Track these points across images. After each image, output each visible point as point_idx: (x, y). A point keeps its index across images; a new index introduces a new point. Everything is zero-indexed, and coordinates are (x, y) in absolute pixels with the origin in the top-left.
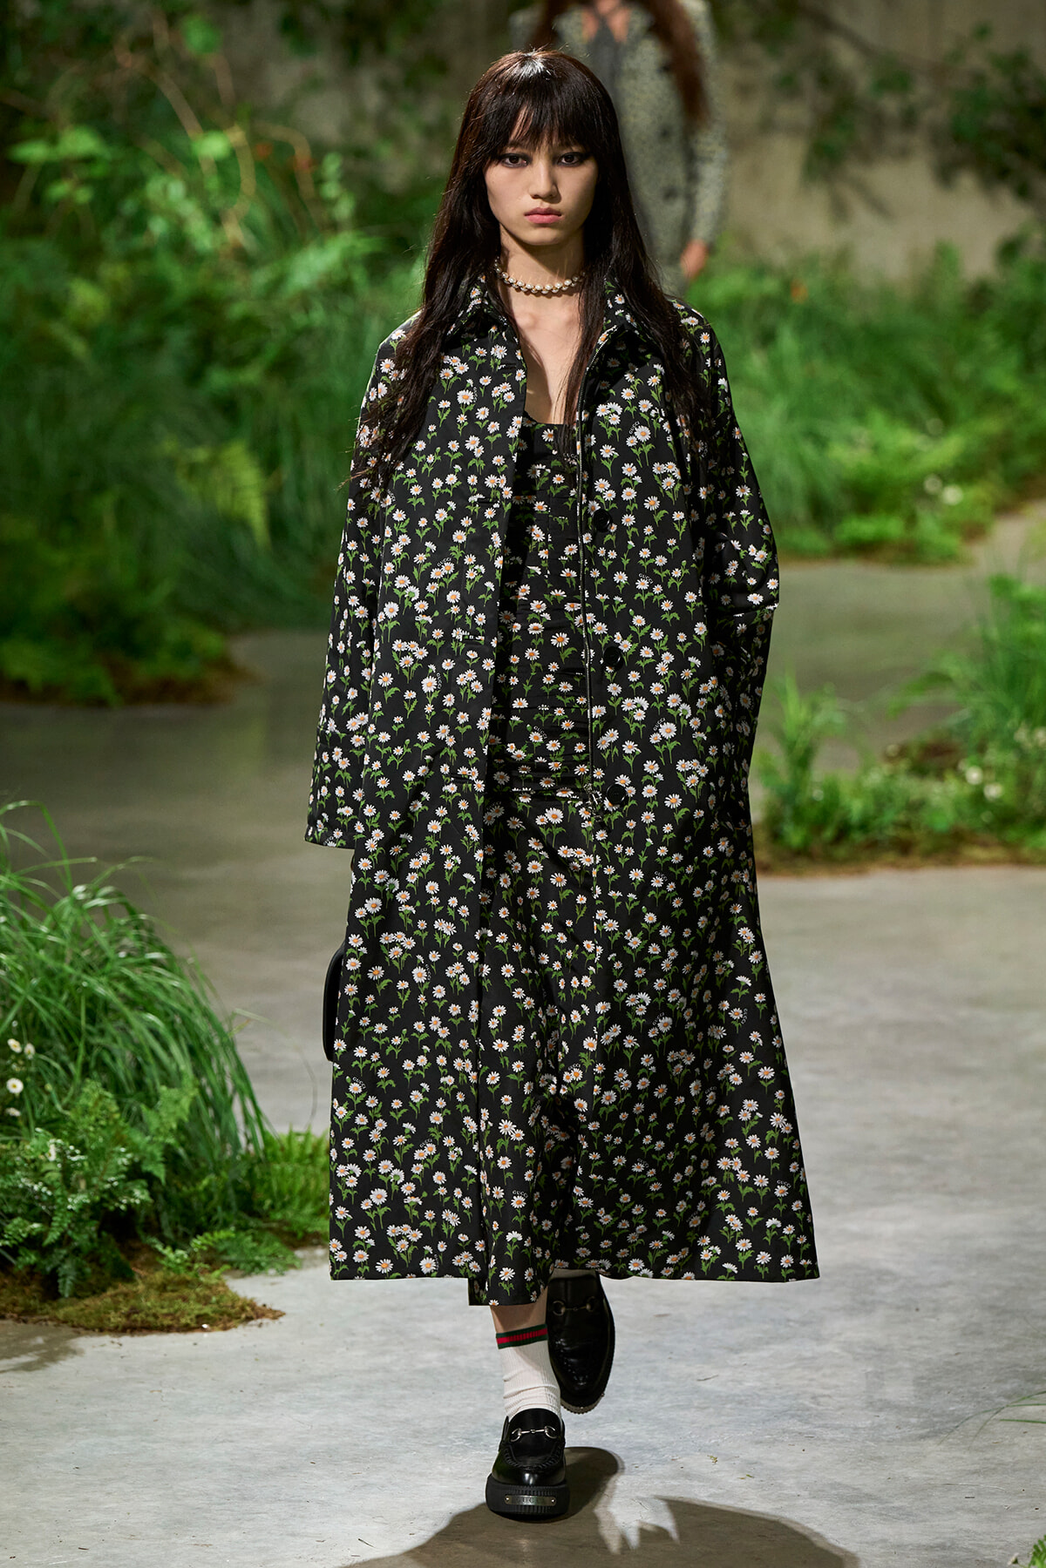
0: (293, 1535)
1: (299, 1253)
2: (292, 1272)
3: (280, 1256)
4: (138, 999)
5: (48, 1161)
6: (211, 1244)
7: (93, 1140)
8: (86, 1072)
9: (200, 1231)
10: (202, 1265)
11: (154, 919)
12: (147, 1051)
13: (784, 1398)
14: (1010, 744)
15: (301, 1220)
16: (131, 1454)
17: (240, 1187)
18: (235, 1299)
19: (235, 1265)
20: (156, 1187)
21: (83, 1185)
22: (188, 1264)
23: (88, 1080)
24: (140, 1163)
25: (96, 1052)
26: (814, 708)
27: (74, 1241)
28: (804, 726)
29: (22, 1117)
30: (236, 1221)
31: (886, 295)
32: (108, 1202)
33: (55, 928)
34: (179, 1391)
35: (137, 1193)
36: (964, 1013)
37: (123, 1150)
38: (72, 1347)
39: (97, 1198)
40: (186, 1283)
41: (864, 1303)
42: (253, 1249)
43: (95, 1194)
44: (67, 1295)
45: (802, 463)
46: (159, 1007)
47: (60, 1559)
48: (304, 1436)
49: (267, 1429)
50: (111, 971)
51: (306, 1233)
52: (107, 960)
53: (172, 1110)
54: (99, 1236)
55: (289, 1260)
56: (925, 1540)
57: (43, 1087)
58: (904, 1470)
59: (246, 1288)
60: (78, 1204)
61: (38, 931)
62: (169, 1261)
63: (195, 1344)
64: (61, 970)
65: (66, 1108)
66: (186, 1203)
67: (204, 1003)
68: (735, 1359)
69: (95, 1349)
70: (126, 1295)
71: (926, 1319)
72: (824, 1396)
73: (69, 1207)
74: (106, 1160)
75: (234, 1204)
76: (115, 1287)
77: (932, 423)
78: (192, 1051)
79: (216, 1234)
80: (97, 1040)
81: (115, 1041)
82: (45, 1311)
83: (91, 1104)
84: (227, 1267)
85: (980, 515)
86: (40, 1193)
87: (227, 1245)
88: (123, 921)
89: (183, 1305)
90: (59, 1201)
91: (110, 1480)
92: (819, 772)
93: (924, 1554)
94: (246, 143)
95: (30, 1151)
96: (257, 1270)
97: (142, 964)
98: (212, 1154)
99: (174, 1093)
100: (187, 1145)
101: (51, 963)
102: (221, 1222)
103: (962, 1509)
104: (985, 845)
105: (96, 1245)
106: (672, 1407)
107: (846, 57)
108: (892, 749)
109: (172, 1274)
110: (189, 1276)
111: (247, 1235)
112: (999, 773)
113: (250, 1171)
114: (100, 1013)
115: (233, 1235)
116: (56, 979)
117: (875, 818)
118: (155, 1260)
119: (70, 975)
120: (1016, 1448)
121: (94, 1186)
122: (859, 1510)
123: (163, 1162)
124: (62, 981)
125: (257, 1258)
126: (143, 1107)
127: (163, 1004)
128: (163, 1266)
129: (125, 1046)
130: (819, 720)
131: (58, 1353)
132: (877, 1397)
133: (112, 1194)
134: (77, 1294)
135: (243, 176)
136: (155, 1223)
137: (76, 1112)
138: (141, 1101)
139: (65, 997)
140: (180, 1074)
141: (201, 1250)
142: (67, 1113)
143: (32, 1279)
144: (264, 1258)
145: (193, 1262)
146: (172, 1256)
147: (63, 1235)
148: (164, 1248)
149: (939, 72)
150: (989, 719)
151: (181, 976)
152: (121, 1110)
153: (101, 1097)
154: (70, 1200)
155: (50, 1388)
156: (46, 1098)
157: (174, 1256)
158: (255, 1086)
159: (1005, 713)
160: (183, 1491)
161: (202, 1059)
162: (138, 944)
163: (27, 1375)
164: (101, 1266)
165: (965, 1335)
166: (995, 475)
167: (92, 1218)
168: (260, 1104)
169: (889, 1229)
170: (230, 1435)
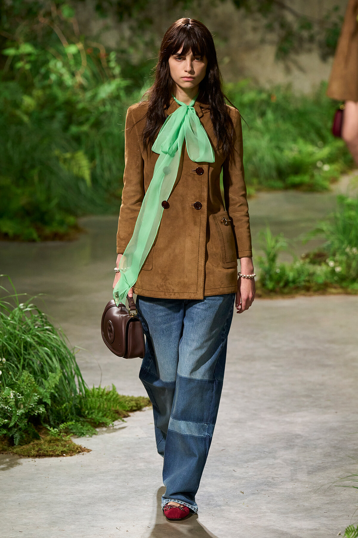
0: (93, 526)
1: (98, 430)
2: (94, 436)
3: (91, 430)
4: (42, 343)
5: (10, 398)
6: (66, 426)
7: (26, 391)
8: (23, 368)
9: (63, 422)
10: (64, 434)
11: (47, 315)
12: (44, 360)
13: (263, 478)
14: (344, 253)
15: (98, 418)
16: (38, 499)
17: (76, 407)
18: (75, 445)
19: (75, 434)
20: (47, 407)
21: (22, 406)
22: (58, 433)
23: (24, 370)
24: (42, 399)
25: (27, 360)
26: (277, 241)
27: (19, 426)
28: (273, 248)
29: (2, 383)
30: (75, 419)
31: (304, 99)
32: (31, 412)
33: (13, 318)
34: (55, 477)
35: (41, 409)
36: (327, 345)
37: (36, 394)
38: (18, 462)
39: (27, 411)
40: (58, 440)
41: (290, 446)
42: (81, 428)
43: (26, 410)
44: (17, 444)
45: (274, 157)
46: (48, 345)
47: (13, 535)
48: (97, 492)
49: (85, 490)
50: (32, 333)
51: (99, 422)
52: (31, 329)
53: (53, 381)
54: (28, 424)
55: (94, 432)
56: (310, 527)
57: (8, 373)
58: (303, 503)
59: (78, 442)
60: (20, 413)
61: (7, 319)
62: (52, 432)
63: (61, 461)
64: (15, 332)
65: (17, 380)
66: (58, 413)
67: (64, 344)
68: (246, 465)
69: (27, 463)
70: (37, 444)
71: (312, 451)
72: (277, 478)
73: (17, 414)
74: (30, 398)
75: (74, 413)
76: (34, 442)
77: (320, 143)
78: (60, 360)
79: (68, 423)
80: (27, 357)
81: (34, 357)
82: (9, 450)
83: (25, 379)
84: (72, 434)
85: (336, 174)
86: (7, 409)
87: (72, 426)
88: (36, 316)
89: (57, 447)
90: (14, 412)
91: (30, 508)
92: (279, 263)
93: (309, 532)
94: (83, 48)
95: (4, 395)
96: (82, 435)
97: (43, 330)
98: (67, 395)
99: (54, 375)
100: (58, 393)
101: (12, 330)
102: (70, 419)
103: (323, 516)
104: (335, 288)
105: (27, 427)
106: (224, 482)
107: (290, 18)
108: (303, 255)
109: (53, 437)
110: (59, 438)
111: (79, 423)
112: (340, 263)
113: (80, 401)
114: (28, 347)
115: (74, 423)
116: (14, 335)
117: (297, 279)
118: (47, 432)
119: (18, 335)
120: (342, 495)
121: (26, 407)
122: (287, 517)
123: (50, 399)
124: (15, 336)
125: (82, 431)
126: (43, 380)
127: (50, 344)
128: (49, 434)
129: (37, 358)
130: (278, 245)
131: (14, 464)
132: (294, 478)
133: (32, 410)
134: (20, 444)
135: (82, 59)
136: (48, 419)
137: (20, 381)
138: (43, 378)
139: (16, 342)
140: (56, 368)
141: (63, 429)
142: (17, 382)
143: (5, 439)
144: (85, 431)
145: (60, 432)
146: (53, 431)
147: (15, 424)
148: (50, 428)
149: (322, 23)
150: (336, 245)
151: (56, 335)
152: (35, 381)
153: (29, 376)
154: (18, 412)
155: (11, 476)
156: (10, 376)
157: (54, 431)
158: (82, 372)
159: (342, 242)
160: (55, 512)
161: (64, 363)
162: (42, 324)
163: (3, 472)
164: (29, 434)
165: (325, 456)
166: (341, 161)
167: (25, 418)
168: (83, 378)
169: (300, 420)
170: (72, 492)
